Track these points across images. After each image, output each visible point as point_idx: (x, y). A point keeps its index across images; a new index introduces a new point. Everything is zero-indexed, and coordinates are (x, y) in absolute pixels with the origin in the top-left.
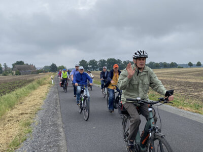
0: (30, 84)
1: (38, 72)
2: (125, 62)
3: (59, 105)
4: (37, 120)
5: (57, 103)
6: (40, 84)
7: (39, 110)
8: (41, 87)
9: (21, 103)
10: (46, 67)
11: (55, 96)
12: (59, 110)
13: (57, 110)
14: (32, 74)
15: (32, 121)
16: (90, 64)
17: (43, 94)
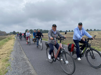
0: (5, 39)
1: (7, 34)
2: (44, 30)
3: (22, 48)
4: (12, 57)
5: (20, 47)
6: (9, 39)
7: (12, 51)
8: (10, 40)
9: (1, 48)
10: (11, 33)
11: (18, 44)
12: (23, 51)
13: (21, 51)
14: (4, 35)
15: (9, 58)
16: (30, 31)
17: (12, 44)
